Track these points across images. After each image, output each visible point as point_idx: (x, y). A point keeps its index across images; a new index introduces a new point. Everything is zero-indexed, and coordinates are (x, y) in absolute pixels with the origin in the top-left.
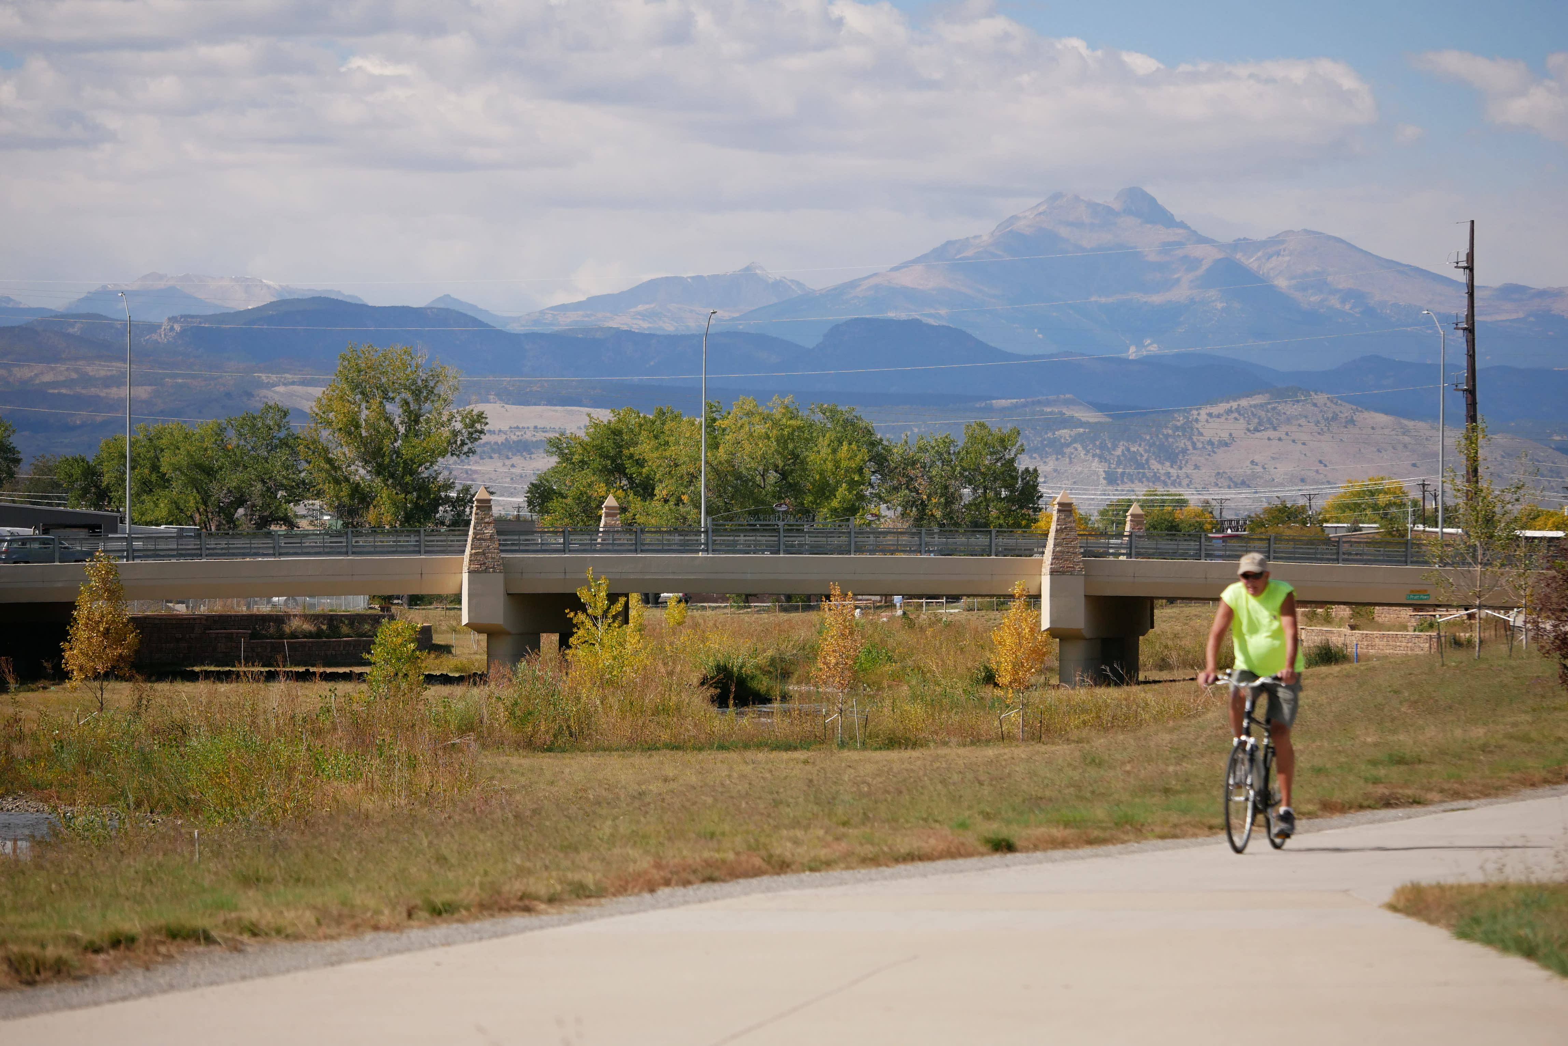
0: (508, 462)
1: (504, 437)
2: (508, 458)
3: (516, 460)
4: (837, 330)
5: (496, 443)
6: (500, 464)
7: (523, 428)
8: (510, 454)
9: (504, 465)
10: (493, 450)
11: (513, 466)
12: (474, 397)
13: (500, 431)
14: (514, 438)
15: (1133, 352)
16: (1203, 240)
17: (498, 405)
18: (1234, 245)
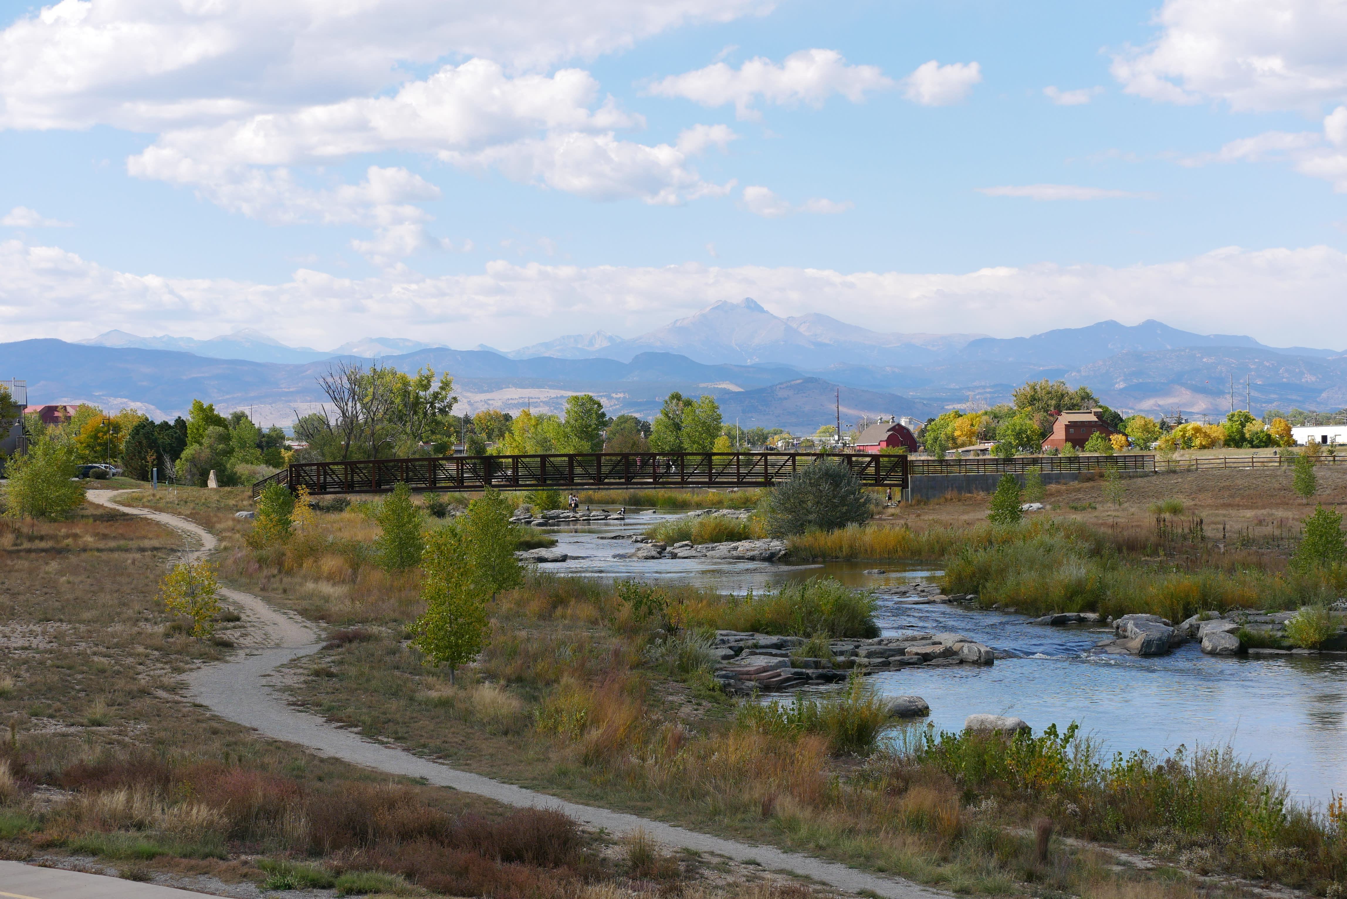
1: (516, 400)
4: (637, 357)
12: (504, 386)
13: (515, 398)
14: (519, 401)
15: (749, 362)
16: (775, 317)
17: (514, 389)
18: (788, 319)
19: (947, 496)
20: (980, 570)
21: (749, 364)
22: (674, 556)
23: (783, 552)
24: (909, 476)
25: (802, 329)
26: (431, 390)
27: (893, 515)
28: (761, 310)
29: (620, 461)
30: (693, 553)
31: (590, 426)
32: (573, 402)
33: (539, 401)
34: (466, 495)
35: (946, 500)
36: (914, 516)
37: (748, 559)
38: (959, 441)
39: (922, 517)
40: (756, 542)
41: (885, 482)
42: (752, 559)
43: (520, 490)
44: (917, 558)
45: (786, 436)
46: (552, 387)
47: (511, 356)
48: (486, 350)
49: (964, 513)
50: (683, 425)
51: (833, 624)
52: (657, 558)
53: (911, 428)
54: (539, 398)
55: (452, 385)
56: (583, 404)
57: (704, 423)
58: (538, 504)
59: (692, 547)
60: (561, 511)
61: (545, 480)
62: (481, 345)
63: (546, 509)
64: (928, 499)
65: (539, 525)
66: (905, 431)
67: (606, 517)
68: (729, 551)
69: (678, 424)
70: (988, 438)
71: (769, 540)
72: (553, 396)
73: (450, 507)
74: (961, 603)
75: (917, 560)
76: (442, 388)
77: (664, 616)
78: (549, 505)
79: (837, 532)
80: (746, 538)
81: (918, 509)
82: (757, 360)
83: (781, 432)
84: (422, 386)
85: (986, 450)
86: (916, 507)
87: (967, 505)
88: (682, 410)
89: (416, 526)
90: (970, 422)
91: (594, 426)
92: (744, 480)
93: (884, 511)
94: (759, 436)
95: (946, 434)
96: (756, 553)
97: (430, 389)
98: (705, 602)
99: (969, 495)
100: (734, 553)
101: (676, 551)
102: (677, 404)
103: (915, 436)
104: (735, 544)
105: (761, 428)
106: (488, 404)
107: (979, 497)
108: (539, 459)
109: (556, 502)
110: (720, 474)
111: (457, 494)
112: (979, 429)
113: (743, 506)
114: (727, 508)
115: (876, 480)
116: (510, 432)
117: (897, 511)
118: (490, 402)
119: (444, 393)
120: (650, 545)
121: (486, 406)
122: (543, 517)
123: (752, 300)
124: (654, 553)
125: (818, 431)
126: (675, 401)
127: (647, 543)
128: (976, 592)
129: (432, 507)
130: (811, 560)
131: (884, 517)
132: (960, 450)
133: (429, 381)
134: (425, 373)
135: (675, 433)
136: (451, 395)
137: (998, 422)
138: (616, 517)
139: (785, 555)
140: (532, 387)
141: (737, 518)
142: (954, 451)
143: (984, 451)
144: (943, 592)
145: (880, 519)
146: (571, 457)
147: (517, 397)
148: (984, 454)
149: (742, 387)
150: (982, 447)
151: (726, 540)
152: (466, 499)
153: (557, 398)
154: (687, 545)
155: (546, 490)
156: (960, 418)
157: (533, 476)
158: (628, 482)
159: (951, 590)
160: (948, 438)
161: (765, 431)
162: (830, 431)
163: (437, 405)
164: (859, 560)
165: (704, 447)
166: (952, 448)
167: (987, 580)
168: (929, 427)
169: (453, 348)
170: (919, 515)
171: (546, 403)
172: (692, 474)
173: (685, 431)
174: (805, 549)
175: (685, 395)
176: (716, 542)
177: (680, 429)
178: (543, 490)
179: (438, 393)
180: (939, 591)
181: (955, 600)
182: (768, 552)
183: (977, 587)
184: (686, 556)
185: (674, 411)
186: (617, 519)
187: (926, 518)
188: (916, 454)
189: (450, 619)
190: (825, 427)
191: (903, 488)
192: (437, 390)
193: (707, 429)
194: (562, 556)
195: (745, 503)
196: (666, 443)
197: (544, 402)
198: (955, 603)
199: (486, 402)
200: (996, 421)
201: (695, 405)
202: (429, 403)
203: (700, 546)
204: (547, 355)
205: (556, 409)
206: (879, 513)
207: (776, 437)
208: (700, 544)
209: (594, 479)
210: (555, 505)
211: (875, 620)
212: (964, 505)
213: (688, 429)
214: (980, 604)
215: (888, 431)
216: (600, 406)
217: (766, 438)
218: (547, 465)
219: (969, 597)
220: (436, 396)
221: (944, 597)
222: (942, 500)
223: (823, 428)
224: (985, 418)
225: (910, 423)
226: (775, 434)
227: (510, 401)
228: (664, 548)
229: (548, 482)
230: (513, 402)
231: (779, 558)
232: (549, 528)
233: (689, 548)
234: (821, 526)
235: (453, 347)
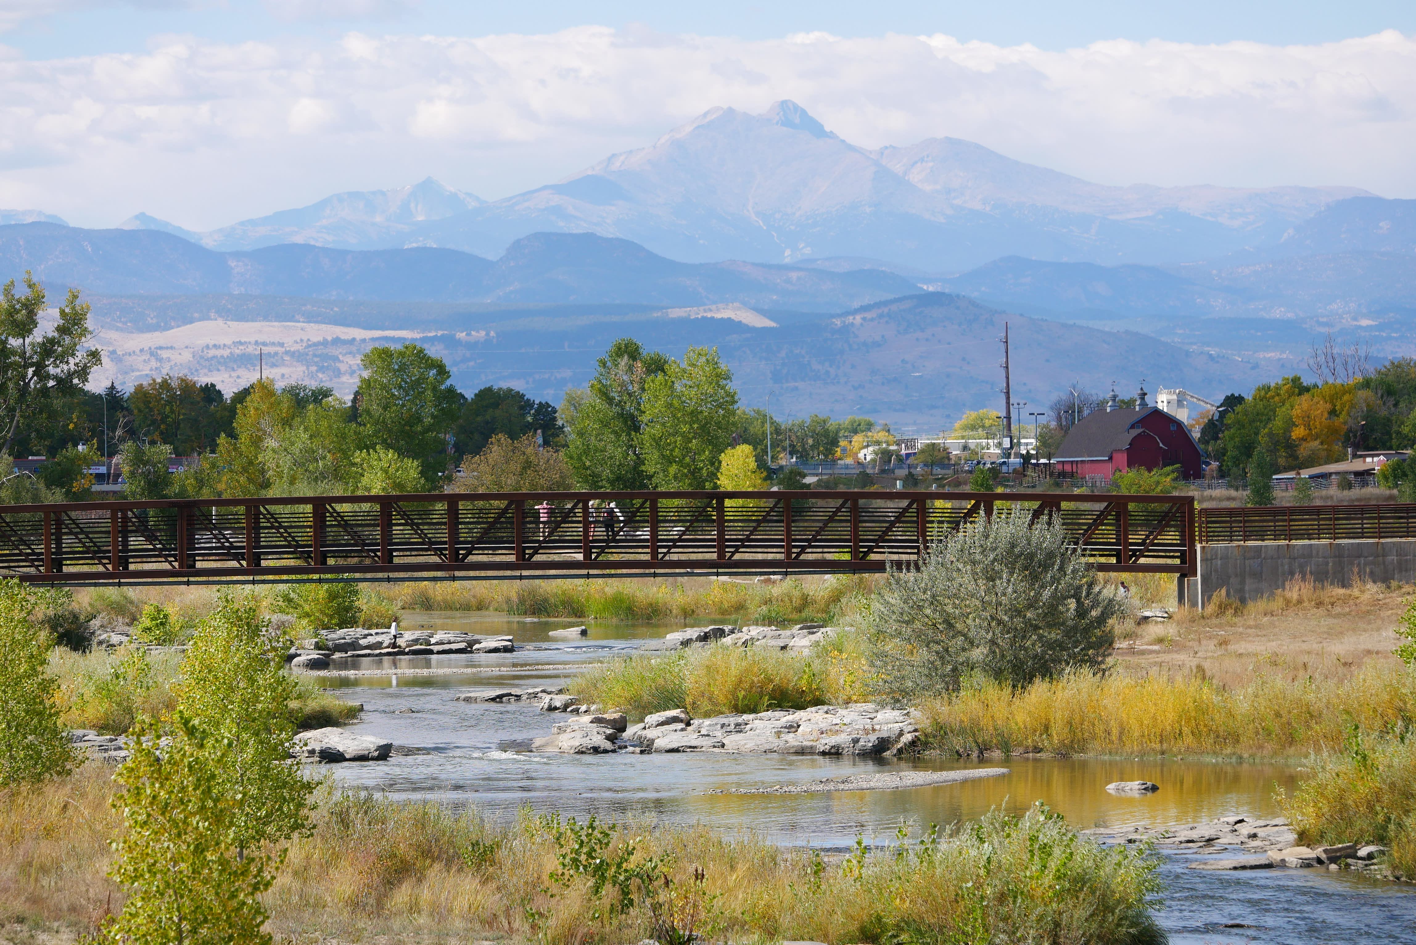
0: (234, 374)
1: (229, 351)
2: (233, 370)
3: (241, 372)
4: (517, 245)
5: (222, 357)
6: (226, 376)
7: (246, 342)
8: (235, 367)
9: (230, 376)
10: (219, 363)
11: (238, 377)
12: (196, 315)
13: (225, 345)
14: (237, 351)
15: (788, 257)
16: (851, 148)
17: (220, 322)
18: (881, 153)
19: (1288, 594)
20: (1393, 786)
21: (787, 261)
22: (646, 747)
23: (907, 738)
24: (1198, 547)
25: (916, 177)
26: (37, 336)
27: (1160, 641)
28: (817, 130)
29: (505, 511)
30: (689, 737)
31: (419, 420)
32: (379, 363)
33: (281, 350)
34: (132, 593)
35: (1288, 602)
36: (1211, 645)
37: (824, 753)
38: (1303, 451)
39: (1231, 647)
40: (842, 712)
41: (1142, 561)
42: (834, 753)
43: (264, 582)
44: (1229, 751)
45: (882, 436)
46: (311, 318)
47: (209, 243)
48: (153, 227)
49: (1332, 634)
50: (645, 418)
51: (1057, 925)
52: (606, 751)
53: (1182, 415)
54: (282, 345)
55: (89, 323)
56: (403, 368)
57: (694, 414)
58: (307, 615)
59: (688, 724)
60: (360, 631)
61: (324, 556)
62: (142, 217)
63: (326, 627)
64: (1243, 601)
65: (314, 665)
66: (1173, 428)
67: (471, 644)
68: (778, 734)
69: (632, 417)
70: (1371, 442)
71: (871, 706)
72: (315, 339)
73: (95, 624)
74: (1348, 865)
75: (1230, 756)
76: (62, 330)
77: (656, 907)
78: (331, 617)
79: (1039, 689)
80: (818, 702)
81: (1220, 626)
82: (808, 251)
83: (869, 426)
84: (15, 324)
85: (1368, 473)
86: (1215, 621)
87: (1338, 616)
88: (642, 382)
89: (47, 686)
90: (1329, 406)
91: (428, 420)
92: (803, 557)
93: (1139, 631)
94: (815, 435)
95: (1270, 435)
96: (842, 739)
97: (36, 331)
98: (742, 868)
99: (1341, 591)
100: (792, 740)
101: (650, 734)
102: (630, 369)
103: (1196, 434)
104: (790, 718)
105: (822, 417)
106: (160, 360)
107: (1366, 597)
108: (309, 508)
109: (347, 609)
110: (744, 543)
111: (112, 593)
112: (1351, 422)
113: (795, 616)
114: (756, 623)
115: (1118, 555)
116: (233, 435)
117: (1171, 630)
118: (164, 354)
119: (67, 340)
120: (587, 719)
121: (154, 364)
122: (318, 647)
123: (796, 108)
124: (599, 740)
125: (957, 425)
126: (623, 362)
127: (576, 711)
128: (1381, 839)
129: (53, 623)
130: (975, 755)
131: (1140, 645)
132: (1305, 474)
133: (31, 314)
134: (22, 293)
135: (624, 437)
136: (88, 343)
137: (1396, 405)
138: (493, 644)
139: (913, 743)
140: (266, 318)
141: (784, 648)
142: (1291, 475)
143: (1364, 476)
144: (1303, 838)
145: (1132, 651)
146: (385, 502)
147: (228, 342)
148: (1364, 484)
149: (772, 319)
150: (1358, 465)
151: (769, 707)
152: (132, 602)
153: (325, 343)
154: (675, 720)
155: (327, 581)
156: (1306, 397)
157: (295, 549)
158: (524, 562)
159: (1322, 835)
160: (1277, 443)
161: (832, 425)
162: (987, 423)
163: (52, 370)
164: (1091, 755)
165: (695, 473)
166: (1286, 470)
167: (1407, 812)
168: (1229, 420)
169: (72, 224)
170: (1223, 643)
171: (298, 357)
172: (674, 543)
173: (649, 432)
174: (962, 731)
175: (648, 350)
176: (744, 712)
177: (637, 429)
178: (320, 581)
179: (52, 341)
180: (1292, 837)
181: (1333, 860)
182: (873, 738)
183: (1385, 828)
184: (675, 745)
185: (622, 385)
186: (496, 650)
187: (1242, 647)
188: (1198, 481)
189: (180, 932)
190: (973, 415)
191: (1183, 576)
192: (52, 334)
193: (703, 427)
194: (379, 748)
195: (800, 610)
196: (603, 462)
197: (292, 354)
198: (1333, 867)
199: (153, 353)
200: (1391, 401)
201: (672, 369)
202: (32, 365)
203: (707, 722)
204: (299, 239)
205: (321, 369)
206: (1127, 636)
207: (858, 439)
208: (707, 715)
209: (439, 552)
210: (347, 620)
211: (1150, 912)
212: (1329, 615)
213: (656, 430)
214: (1395, 868)
215: (1133, 427)
216: (442, 371)
217: (835, 442)
218: (329, 520)
219: (1363, 852)
220: (48, 349)
221: (1305, 852)
222: (1280, 602)
223: (970, 416)
224: (1363, 394)
225: (1180, 403)
226: (855, 432)
227: (212, 353)
228: (620, 726)
229: (331, 562)
230: (219, 353)
231: (900, 751)
232: (335, 673)
233: (682, 725)
234: (998, 674)
235: (73, 222)
